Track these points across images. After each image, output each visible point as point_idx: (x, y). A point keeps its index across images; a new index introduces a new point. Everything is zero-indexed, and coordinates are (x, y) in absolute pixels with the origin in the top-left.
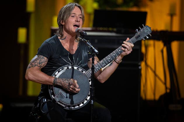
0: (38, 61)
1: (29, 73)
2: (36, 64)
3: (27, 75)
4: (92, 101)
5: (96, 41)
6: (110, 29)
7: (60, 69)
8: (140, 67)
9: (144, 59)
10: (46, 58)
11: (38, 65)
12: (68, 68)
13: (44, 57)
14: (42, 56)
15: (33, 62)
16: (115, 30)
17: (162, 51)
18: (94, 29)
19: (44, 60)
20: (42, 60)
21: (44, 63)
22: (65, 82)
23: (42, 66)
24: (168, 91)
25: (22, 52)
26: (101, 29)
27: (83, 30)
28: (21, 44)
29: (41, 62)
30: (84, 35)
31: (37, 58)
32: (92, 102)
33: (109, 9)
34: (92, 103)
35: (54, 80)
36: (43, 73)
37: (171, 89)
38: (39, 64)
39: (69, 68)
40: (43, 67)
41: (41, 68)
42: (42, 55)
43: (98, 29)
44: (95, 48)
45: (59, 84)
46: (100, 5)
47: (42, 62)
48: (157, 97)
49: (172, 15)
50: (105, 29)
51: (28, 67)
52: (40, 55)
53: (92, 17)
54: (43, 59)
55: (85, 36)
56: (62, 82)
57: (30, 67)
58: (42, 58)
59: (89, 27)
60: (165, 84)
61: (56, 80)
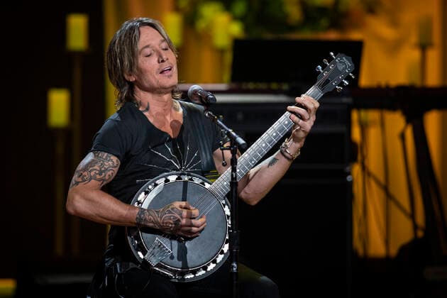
0: (96, 167)
1: (77, 198)
2: (92, 173)
3: (72, 202)
4: (235, 265)
5: (240, 116)
6: (274, 86)
7: (148, 186)
8: (349, 178)
9: (359, 157)
10: (114, 159)
11: (98, 177)
12: (167, 181)
13: (110, 155)
14: (106, 154)
15: (85, 169)
16: (285, 87)
17: (403, 137)
18: (234, 86)
19: (111, 163)
20: (107, 164)
21: (111, 171)
22: (166, 218)
23: (107, 178)
24: (420, 234)
25: (60, 149)
26: (251, 86)
27: (208, 91)
28: (56, 131)
29: (103, 169)
30: (211, 102)
31: (93, 160)
32: (233, 267)
33: (268, 36)
34: (234, 269)
35: (138, 213)
36: (111, 197)
37: (426, 230)
38: (100, 174)
39: (169, 181)
40: (110, 180)
41: (105, 183)
42: (105, 152)
43: (244, 86)
44: (237, 134)
45: (151, 225)
46: (247, 29)
47: (106, 169)
48: (394, 251)
49: (424, 47)
50: (262, 86)
51: (73, 181)
52: (102, 151)
53: (229, 58)
54: (109, 161)
55: (211, 104)
56: (159, 219)
57: (77, 183)
58: (106, 159)
59: (221, 82)
60: (412, 216)
61: (142, 216)
